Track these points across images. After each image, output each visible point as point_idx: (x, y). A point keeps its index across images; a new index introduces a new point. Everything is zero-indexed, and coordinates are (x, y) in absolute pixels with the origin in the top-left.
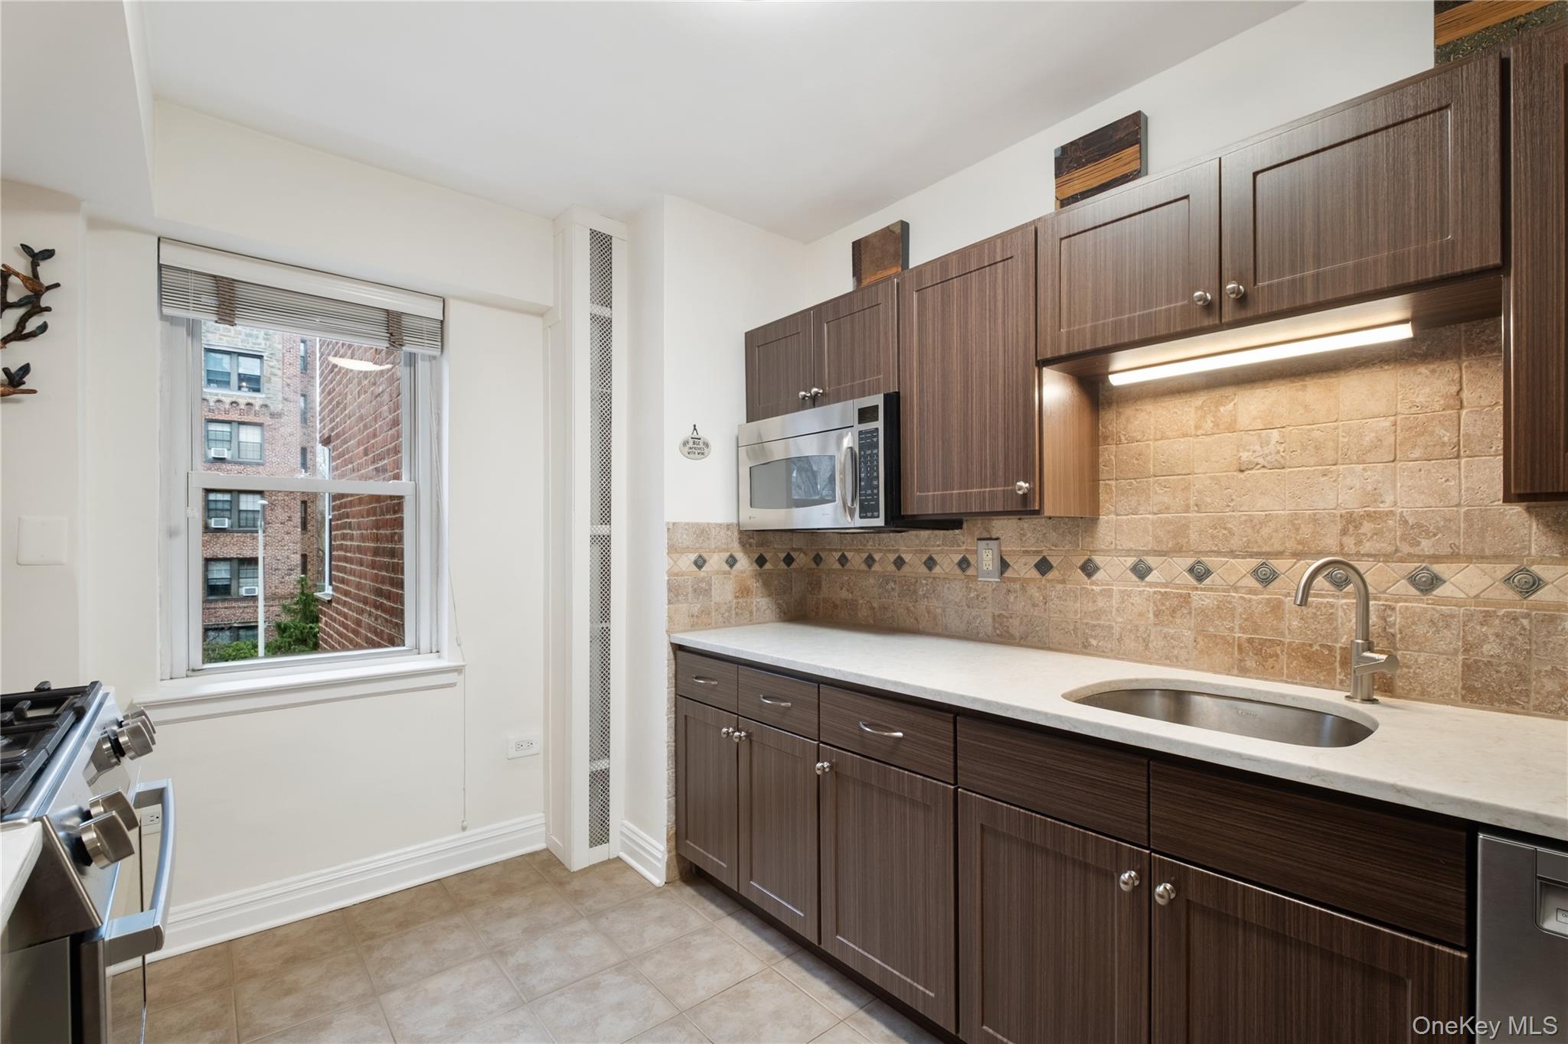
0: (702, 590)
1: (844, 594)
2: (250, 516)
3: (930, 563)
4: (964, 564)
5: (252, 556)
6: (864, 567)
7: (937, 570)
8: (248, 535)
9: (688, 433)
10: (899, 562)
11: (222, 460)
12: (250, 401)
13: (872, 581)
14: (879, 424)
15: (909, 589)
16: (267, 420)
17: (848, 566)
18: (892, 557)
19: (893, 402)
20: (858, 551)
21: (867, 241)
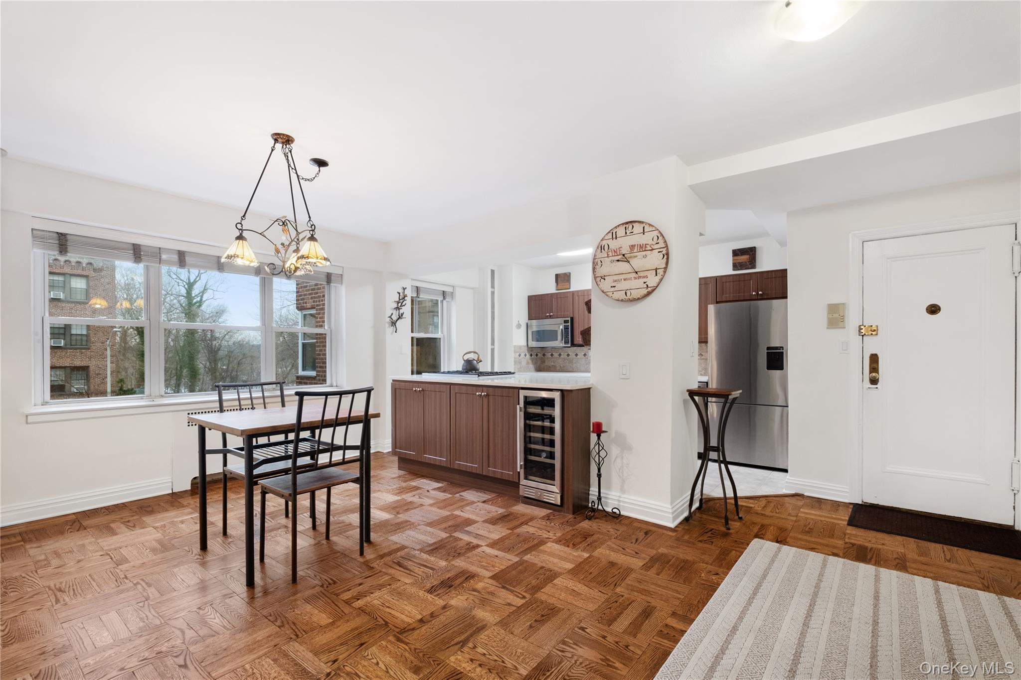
0: (520, 363)
1: (552, 364)
2: (79, 338)
3: (576, 355)
4: (585, 355)
5: (81, 365)
6: (558, 357)
7: (578, 357)
8: (78, 351)
9: (517, 323)
10: (568, 355)
11: (58, 300)
12: (79, 260)
13: (561, 360)
14: (569, 324)
15: (571, 362)
16: (92, 274)
17: (553, 356)
18: (566, 354)
19: (572, 319)
21: (560, 274)
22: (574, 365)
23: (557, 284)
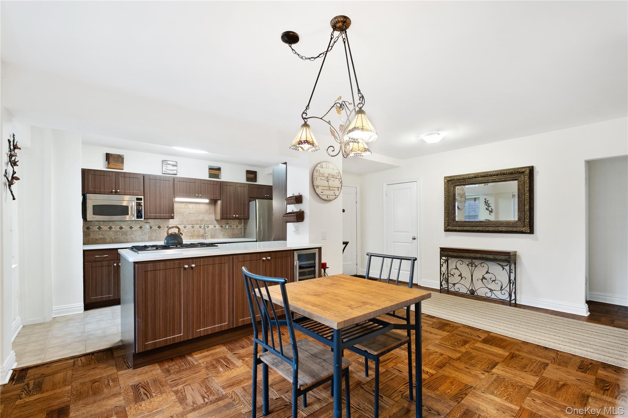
3: (131, 228)
4: (141, 227)
6: (108, 229)
7: (133, 229)
10: (121, 228)
13: (111, 232)
14: (142, 201)
18: (119, 227)
20: (106, 226)
21: (112, 155)
22: (129, 237)
23: (109, 163)
